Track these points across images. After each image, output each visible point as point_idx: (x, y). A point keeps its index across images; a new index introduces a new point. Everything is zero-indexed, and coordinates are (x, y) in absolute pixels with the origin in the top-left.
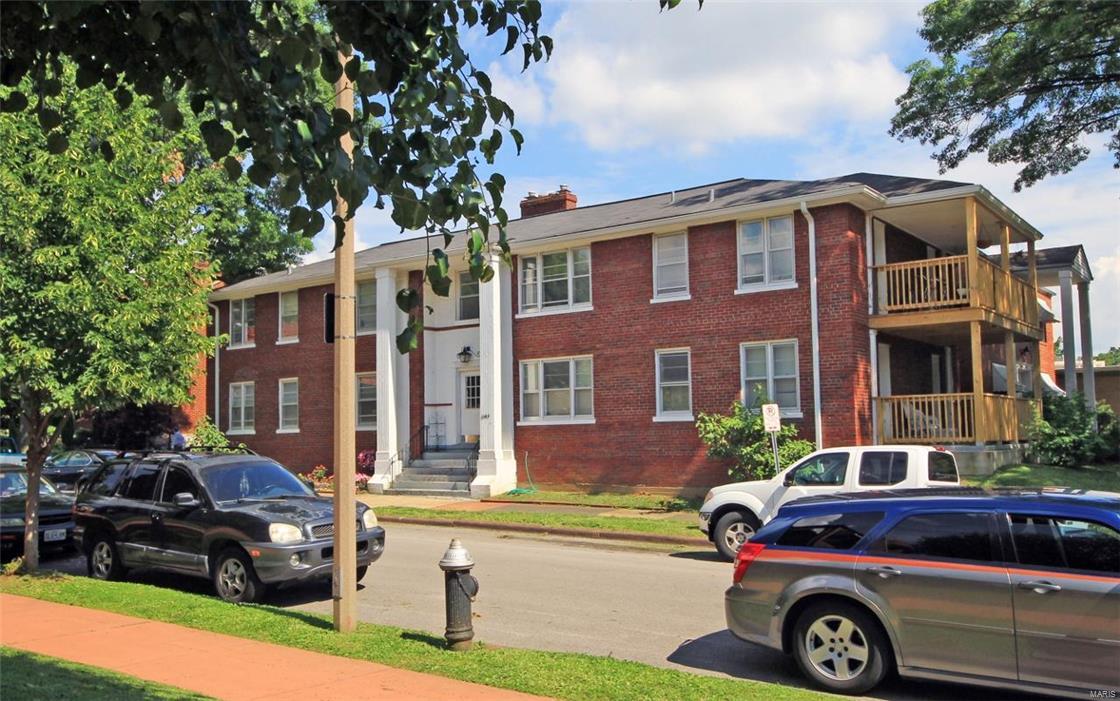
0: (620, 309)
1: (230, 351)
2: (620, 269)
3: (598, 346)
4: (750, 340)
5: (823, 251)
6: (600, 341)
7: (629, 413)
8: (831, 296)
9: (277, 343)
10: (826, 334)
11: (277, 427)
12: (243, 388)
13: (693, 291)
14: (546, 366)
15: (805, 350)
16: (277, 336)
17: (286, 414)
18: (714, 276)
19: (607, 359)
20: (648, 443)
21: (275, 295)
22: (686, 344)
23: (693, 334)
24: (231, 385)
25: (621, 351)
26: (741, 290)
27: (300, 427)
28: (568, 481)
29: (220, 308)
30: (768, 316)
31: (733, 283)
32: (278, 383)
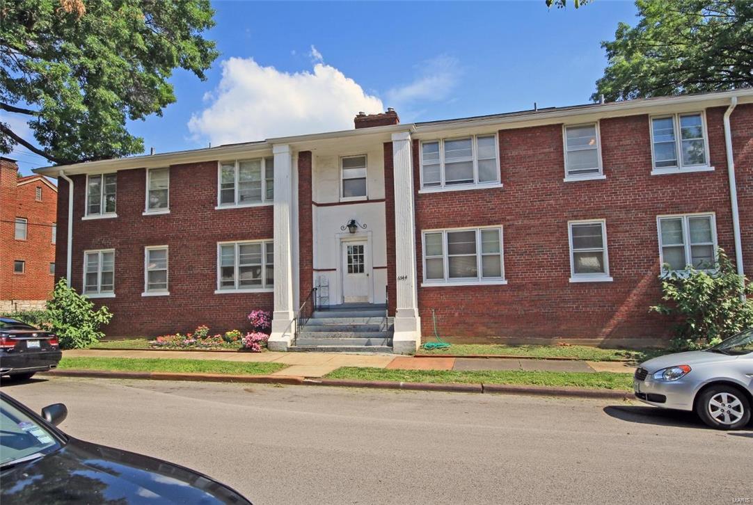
0: (531, 186)
1: (86, 221)
2: (530, 152)
3: (508, 217)
4: (668, 213)
5: (737, 141)
6: (510, 214)
7: (542, 275)
8: (746, 178)
9: (144, 214)
10: (745, 209)
11: (143, 290)
12: (100, 256)
13: (605, 171)
14: (449, 235)
15: (725, 222)
16: (144, 208)
17: (151, 279)
18: (629, 160)
19: (518, 229)
20: (564, 301)
21: (142, 172)
22: (601, 216)
23: (608, 208)
24: (86, 253)
25: (532, 222)
26: (656, 172)
27: (170, 289)
28: (477, 335)
29: (74, 182)
30: (685, 193)
31: (648, 166)
32: (144, 250)
